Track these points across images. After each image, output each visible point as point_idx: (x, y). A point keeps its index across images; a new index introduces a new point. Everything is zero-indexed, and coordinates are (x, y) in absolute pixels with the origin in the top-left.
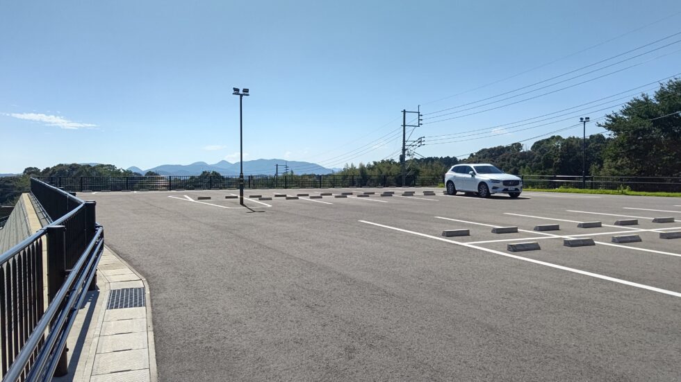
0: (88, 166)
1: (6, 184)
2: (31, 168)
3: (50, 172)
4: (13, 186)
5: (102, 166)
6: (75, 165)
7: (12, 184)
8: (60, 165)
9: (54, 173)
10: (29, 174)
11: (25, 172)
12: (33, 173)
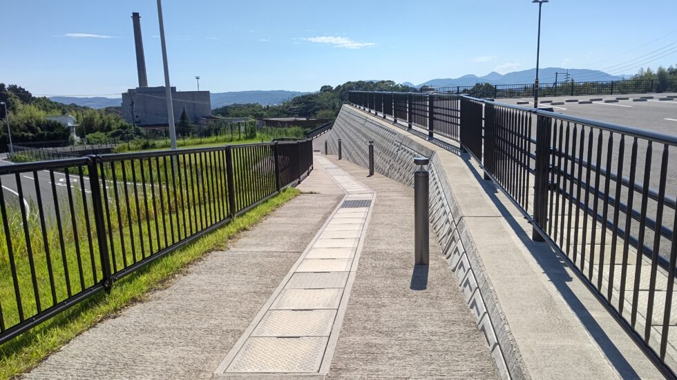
0: (372, 82)
1: (309, 101)
2: (325, 87)
3: (342, 89)
4: (314, 102)
5: (383, 82)
6: (360, 82)
7: (312, 101)
8: (349, 83)
9: (344, 90)
10: (325, 91)
11: (321, 90)
12: (328, 90)
